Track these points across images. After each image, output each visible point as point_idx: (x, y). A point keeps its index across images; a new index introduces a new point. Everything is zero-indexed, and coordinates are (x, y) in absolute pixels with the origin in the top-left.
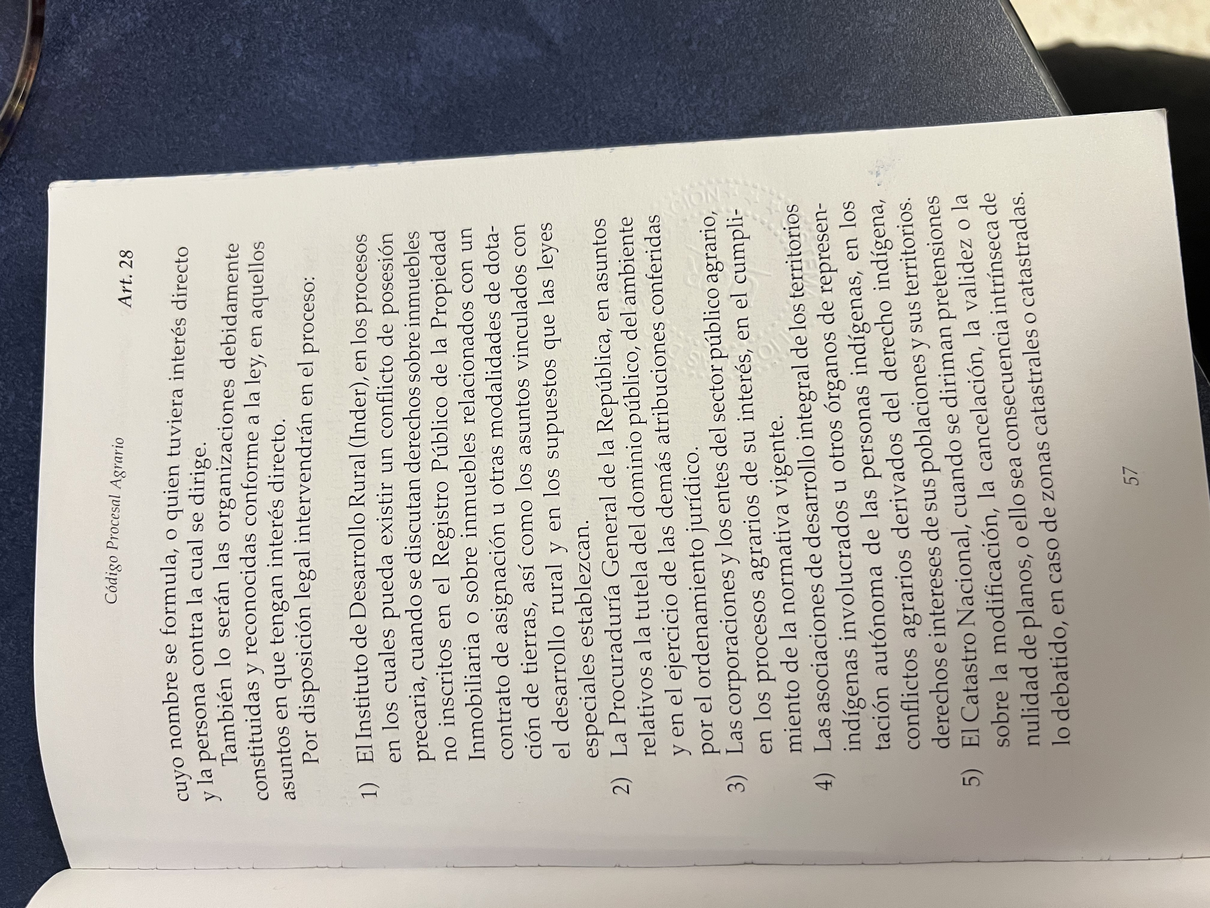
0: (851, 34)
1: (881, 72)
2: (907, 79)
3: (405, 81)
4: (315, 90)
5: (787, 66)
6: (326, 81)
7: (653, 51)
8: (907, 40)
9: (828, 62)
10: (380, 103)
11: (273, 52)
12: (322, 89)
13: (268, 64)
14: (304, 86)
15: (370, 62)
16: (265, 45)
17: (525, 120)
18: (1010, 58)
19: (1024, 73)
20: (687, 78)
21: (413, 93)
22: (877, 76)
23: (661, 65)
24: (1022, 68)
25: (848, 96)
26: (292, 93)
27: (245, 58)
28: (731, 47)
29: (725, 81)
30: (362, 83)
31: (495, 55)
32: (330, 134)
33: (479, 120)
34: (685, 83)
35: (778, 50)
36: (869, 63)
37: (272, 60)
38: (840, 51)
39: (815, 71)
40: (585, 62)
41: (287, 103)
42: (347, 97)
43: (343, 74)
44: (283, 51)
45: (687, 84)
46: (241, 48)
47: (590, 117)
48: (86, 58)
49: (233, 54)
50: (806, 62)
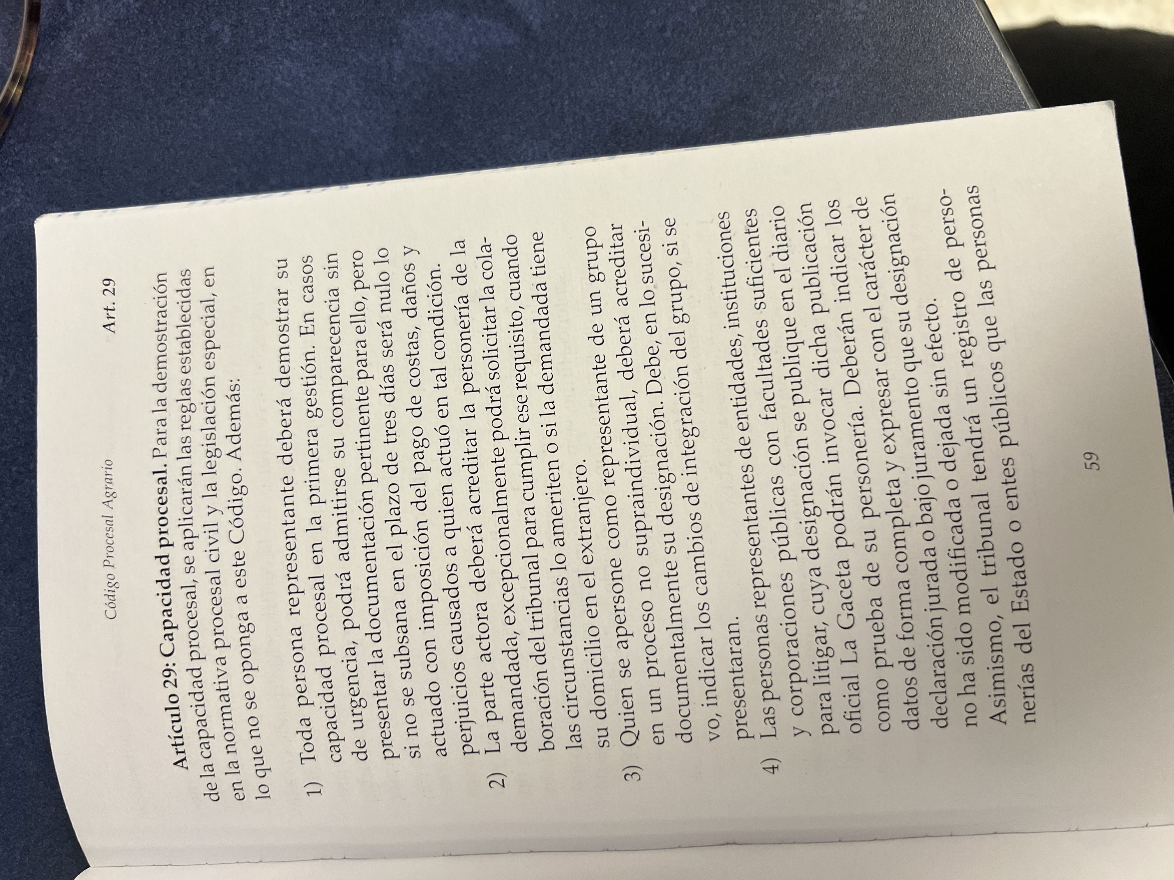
0: (822, 22)
1: (852, 59)
2: (876, 66)
3: (388, 66)
4: (301, 75)
5: (758, 54)
6: (311, 67)
7: (627, 38)
8: (877, 28)
9: (799, 49)
10: (363, 89)
11: (260, 38)
12: (308, 74)
13: (255, 50)
14: (291, 71)
15: (354, 48)
16: (252, 32)
17: (503, 106)
18: (977, 46)
19: (991, 61)
20: (661, 65)
21: (395, 79)
22: (847, 64)
23: (636, 52)
24: (989, 56)
25: (818, 82)
26: (278, 78)
27: (233, 44)
28: (705, 34)
29: (698, 67)
30: (346, 69)
31: (474, 41)
32: (315, 118)
33: (459, 106)
34: (659, 69)
35: (749, 38)
36: (839, 50)
37: (260, 45)
38: (811, 38)
39: (785, 58)
40: (562, 49)
41: (274, 88)
42: (331, 82)
43: (328, 60)
44: (270, 37)
45: (661, 70)
46: (229, 34)
47: (567, 102)
48: (81, 44)
49: (221, 40)
50: (777, 50)
